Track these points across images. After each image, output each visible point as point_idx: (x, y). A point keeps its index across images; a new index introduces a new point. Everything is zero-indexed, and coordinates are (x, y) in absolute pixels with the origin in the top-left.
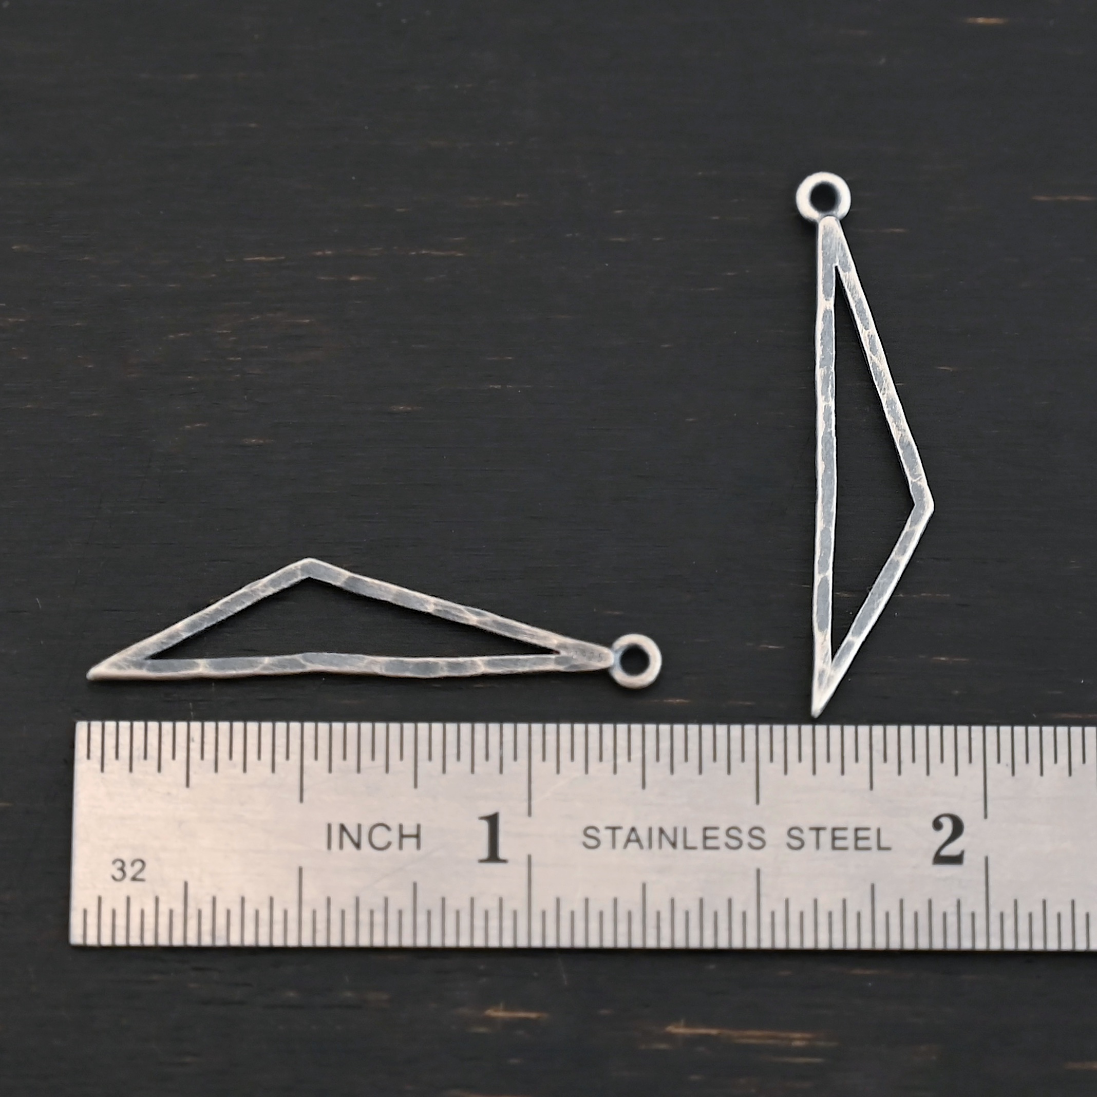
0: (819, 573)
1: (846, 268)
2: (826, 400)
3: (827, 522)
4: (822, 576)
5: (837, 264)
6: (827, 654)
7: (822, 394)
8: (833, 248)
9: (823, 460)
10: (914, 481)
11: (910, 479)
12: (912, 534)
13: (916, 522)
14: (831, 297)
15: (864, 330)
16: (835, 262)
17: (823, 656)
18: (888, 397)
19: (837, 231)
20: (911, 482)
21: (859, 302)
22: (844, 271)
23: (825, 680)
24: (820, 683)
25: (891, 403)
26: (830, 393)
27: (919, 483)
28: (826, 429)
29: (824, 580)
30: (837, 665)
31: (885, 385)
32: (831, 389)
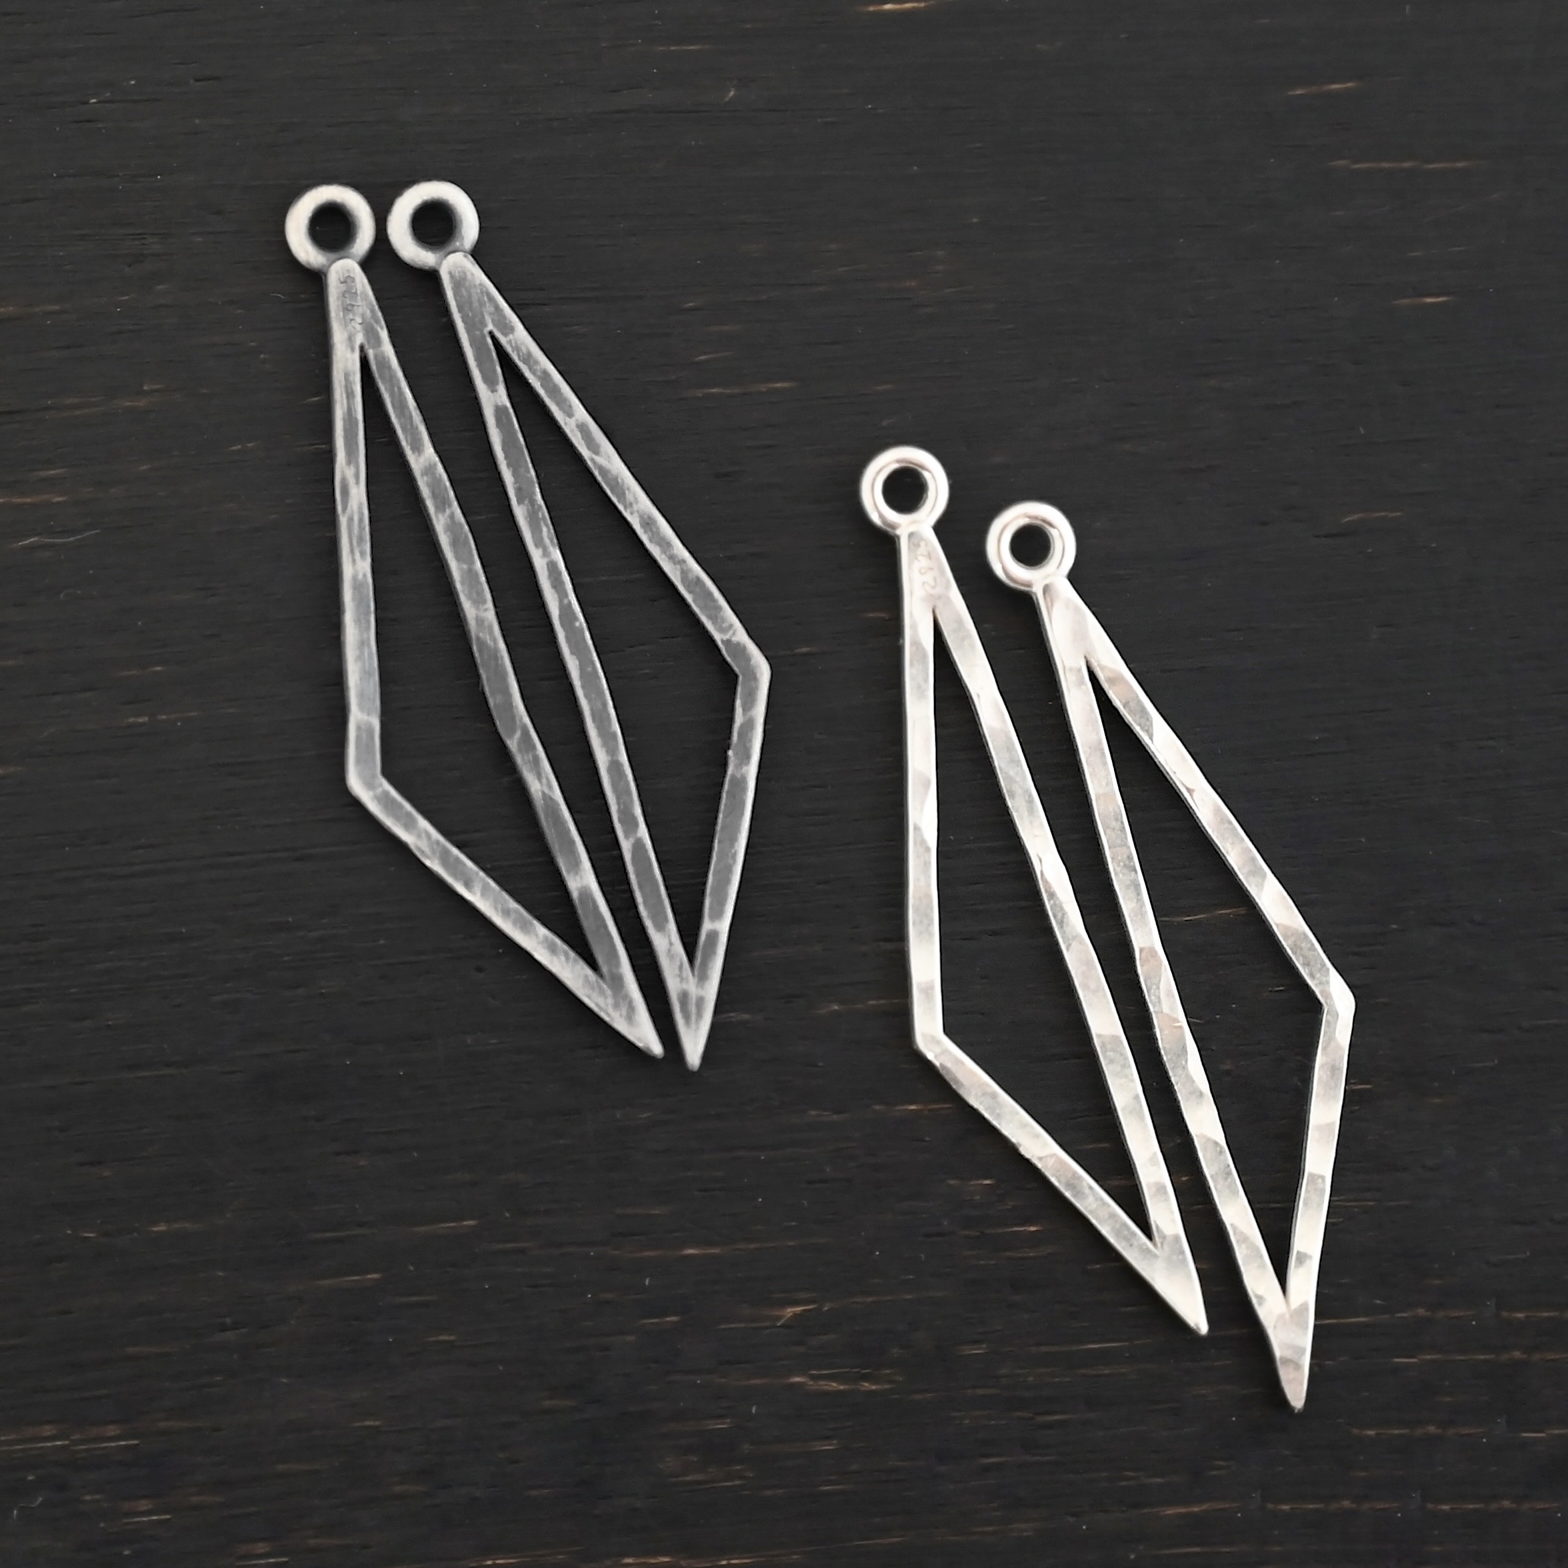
0: (627, 837)
1: (508, 329)
2: (546, 553)
3: (612, 751)
4: (632, 840)
5: (490, 327)
6: (681, 967)
7: (537, 546)
8: (476, 304)
9: (572, 653)
10: (726, 637)
11: (718, 637)
12: (749, 725)
13: (749, 704)
14: (497, 384)
15: (568, 419)
16: (486, 326)
17: (677, 972)
18: (641, 517)
19: (473, 274)
20: (723, 641)
21: (545, 378)
22: (505, 335)
23: (693, 1009)
24: (687, 1017)
25: (648, 523)
26: (547, 541)
27: (735, 639)
28: (561, 601)
29: (638, 846)
30: (703, 978)
31: (629, 497)
32: (547, 531)
